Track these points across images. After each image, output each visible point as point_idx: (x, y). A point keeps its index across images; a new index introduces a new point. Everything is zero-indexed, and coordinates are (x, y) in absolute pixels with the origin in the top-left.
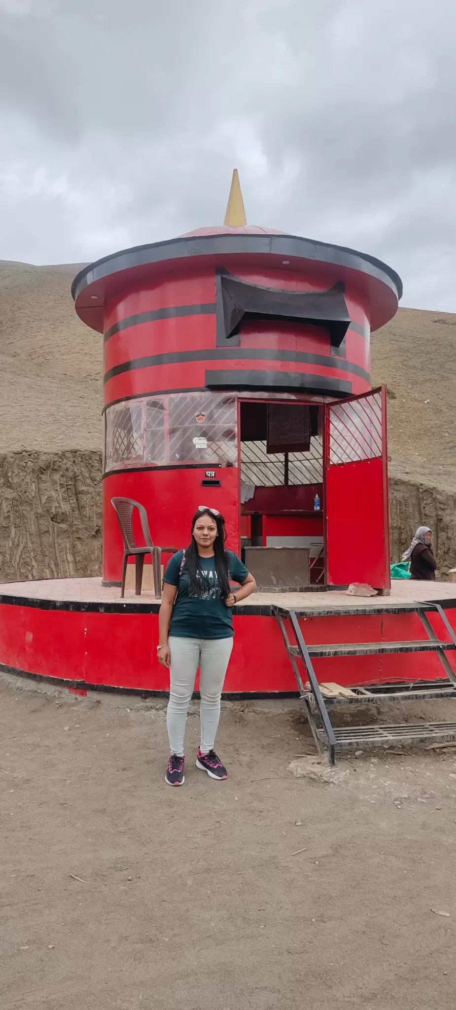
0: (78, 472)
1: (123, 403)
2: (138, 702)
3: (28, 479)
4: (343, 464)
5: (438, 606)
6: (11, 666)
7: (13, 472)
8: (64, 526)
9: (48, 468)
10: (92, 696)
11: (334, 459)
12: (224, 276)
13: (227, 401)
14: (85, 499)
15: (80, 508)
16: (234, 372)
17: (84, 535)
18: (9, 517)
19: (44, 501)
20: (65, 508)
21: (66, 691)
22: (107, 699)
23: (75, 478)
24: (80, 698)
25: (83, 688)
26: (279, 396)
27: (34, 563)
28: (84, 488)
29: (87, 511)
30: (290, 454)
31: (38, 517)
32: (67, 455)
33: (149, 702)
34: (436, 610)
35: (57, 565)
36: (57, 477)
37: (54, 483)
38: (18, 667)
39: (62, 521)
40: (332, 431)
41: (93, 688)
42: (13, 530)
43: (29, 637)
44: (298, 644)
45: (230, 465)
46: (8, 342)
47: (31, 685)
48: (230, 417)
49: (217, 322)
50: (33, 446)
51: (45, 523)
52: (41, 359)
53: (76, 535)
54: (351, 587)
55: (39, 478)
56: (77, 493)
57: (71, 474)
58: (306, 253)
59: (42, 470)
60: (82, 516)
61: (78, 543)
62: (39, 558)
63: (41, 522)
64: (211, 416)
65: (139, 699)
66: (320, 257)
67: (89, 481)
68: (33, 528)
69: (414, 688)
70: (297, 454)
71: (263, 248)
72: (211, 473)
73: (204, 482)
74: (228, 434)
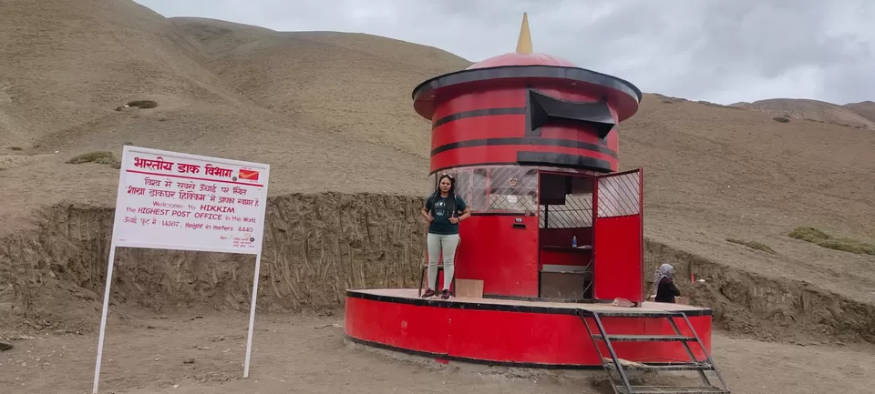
0: (369, 210)
1: (454, 169)
2: (486, 368)
3: (334, 214)
4: (607, 217)
5: (683, 314)
6: (387, 344)
7: (323, 208)
8: (359, 250)
9: (348, 206)
10: (453, 364)
11: (600, 213)
12: (532, 90)
13: (530, 173)
14: (374, 231)
15: (370, 237)
16: (530, 151)
17: (373, 257)
18: (320, 242)
19: (345, 230)
20: (360, 236)
21: (433, 360)
22: (463, 366)
23: (366, 214)
24: (444, 365)
25: (445, 359)
26: (565, 170)
27: (337, 278)
28: (373, 222)
29: (376, 240)
30: (549, 206)
31: (341, 242)
32: (361, 196)
33: (494, 369)
34: (682, 316)
35: (353, 280)
36: (354, 212)
37: (352, 217)
38: (393, 345)
39: (358, 246)
40: (600, 195)
41: (454, 359)
42: (323, 252)
43: (405, 324)
44: (602, 333)
45: (532, 215)
46: (263, 96)
47: (405, 357)
48: (533, 183)
49: (525, 119)
50: (336, 188)
51: (346, 247)
52: (292, 112)
53: (366, 257)
54: (616, 300)
55: (341, 213)
56: (368, 225)
57: (364, 211)
58: (584, 79)
59: (343, 207)
60: (372, 243)
61: (368, 263)
62: (341, 273)
63: (343, 246)
64: (520, 181)
65: (487, 366)
66: (596, 82)
67: (376, 217)
68: (337, 251)
69: (672, 364)
70: (556, 207)
71: (561, 75)
72: (519, 220)
73: (515, 225)
74: (531, 193)
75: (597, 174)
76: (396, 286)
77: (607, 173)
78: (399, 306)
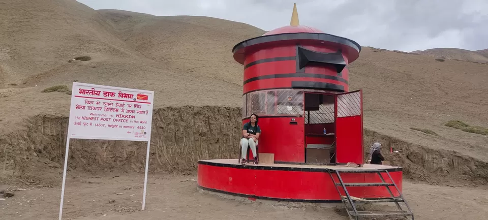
0: (209, 115)
2: (277, 203)
3: (190, 118)
4: (343, 117)
5: (386, 170)
6: (221, 190)
7: (184, 115)
8: (204, 138)
9: (198, 113)
10: (258, 201)
11: (339, 115)
12: (299, 46)
13: (299, 93)
14: (213, 127)
15: (211, 130)
16: (300, 81)
17: (213, 142)
18: (183, 133)
19: (196, 127)
20: (205, 130)
21: (247, 199)
22: (263, 201)
23: (208, 118)
24: (253, 201)
25: (254, 198)
26: (319, 91)
27: (193, 153)
28: (213, 122)
29: (214, 132)
30: (310, 111)
31: (194, 133)
32: (205, 108)
33: (281, 203)
34: (386, 172)
35: (201, 154)
36: (201, 117)
37: (200, 119)
38: (225, 190)
39: (204, 136)
40: (338, 105)
41: (258, 198)
42: (185, 139)
43: (231, 179)
44: (341, 183)
45: (301, 116)
46: (150, 52)
47: (231, 197)
48: (301, 98)
49: (296, 62)
50: (191, 103)
51: (197, 136)
52: (166, 61)
53: (209, 142)
54: (348, 163)
55: (194, 117)
56: (210, 124)
57: (207, 116)
58: (329, 40)
59: (196, 114)
60: (212, 134)
61: (210, 145)
62: (195, 151)
63: (195, 135)
64: (293, 98)
65: (277, 202)
66: (335, 41)
67: (214, 119)
68: (192, 139)
69: (380, 199)
70: (314, 112)
71: (315, 38)
72: (293, 119)
73: (291, 123)
74: (300, 104)
75: (336, 93)
76: (226, 157)
77: (342, 92)
78: (228, 169)
